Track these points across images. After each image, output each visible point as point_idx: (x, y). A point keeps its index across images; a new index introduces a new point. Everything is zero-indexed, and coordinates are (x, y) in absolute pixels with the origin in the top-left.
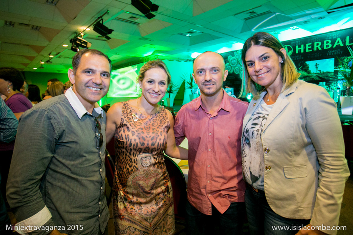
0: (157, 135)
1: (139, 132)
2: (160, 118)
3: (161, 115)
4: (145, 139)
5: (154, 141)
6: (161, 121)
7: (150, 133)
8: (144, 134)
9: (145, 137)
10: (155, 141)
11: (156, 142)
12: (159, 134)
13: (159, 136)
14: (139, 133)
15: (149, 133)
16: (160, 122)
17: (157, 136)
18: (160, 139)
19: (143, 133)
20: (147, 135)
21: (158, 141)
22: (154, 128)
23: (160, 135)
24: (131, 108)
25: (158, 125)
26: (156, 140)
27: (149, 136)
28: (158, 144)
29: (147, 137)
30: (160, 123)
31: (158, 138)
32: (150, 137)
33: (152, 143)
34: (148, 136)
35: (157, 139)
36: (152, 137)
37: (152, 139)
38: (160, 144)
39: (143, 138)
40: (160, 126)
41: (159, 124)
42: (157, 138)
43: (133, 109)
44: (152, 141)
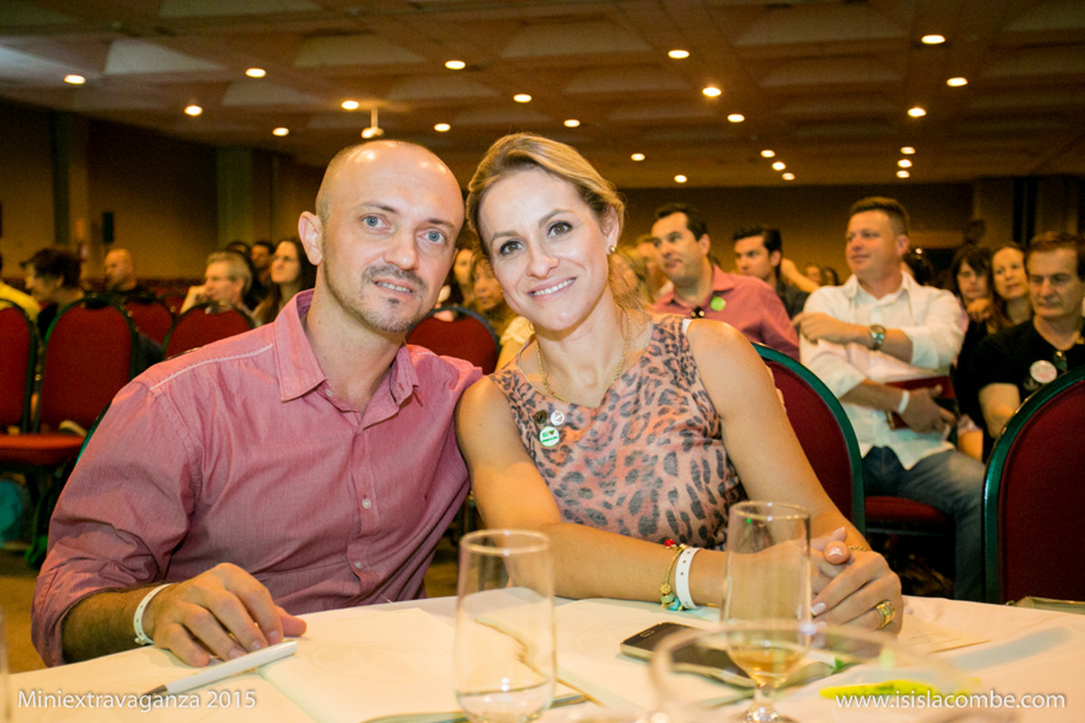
0: (652, 480)
1: (568, 498)
2: (658, 383)
3: (662, 368)
4: (604, 518)
5: (647, 510)
6: (662, 400)
7: (618, 484)
8: (589, 497)
9: (600, 509)
10: (651, 509)
11: (656, 515)
12: (661, 472)
13: (660, 481)
14: (569, 502)
15: (614, 484)
16: (660, 408)
17: (651, 487)
18: (674, 493)
19: (588, 493)
20: (608, 499)
21: (664, 505)
22: (635, 453)
23: (664, 475)
24: (530, 388)
25: (651, 425)
26: (656, 507)
27: (616, 496)
28: (670, 517)
29: (607, 505)
30: (662, 412)
31: (660, 491)
32: (621, 500)
33: (641, 525)
34: (613, 500)
35: (655, 501)
36: (628, 499)
37: (634, 509)
38: (677, 515)
39: (591, 516)
40: (658, 429)
41: (654, 419)
42: (655, 494)
43: (537, 392)
44: (640, 514)
